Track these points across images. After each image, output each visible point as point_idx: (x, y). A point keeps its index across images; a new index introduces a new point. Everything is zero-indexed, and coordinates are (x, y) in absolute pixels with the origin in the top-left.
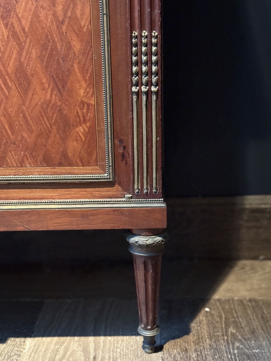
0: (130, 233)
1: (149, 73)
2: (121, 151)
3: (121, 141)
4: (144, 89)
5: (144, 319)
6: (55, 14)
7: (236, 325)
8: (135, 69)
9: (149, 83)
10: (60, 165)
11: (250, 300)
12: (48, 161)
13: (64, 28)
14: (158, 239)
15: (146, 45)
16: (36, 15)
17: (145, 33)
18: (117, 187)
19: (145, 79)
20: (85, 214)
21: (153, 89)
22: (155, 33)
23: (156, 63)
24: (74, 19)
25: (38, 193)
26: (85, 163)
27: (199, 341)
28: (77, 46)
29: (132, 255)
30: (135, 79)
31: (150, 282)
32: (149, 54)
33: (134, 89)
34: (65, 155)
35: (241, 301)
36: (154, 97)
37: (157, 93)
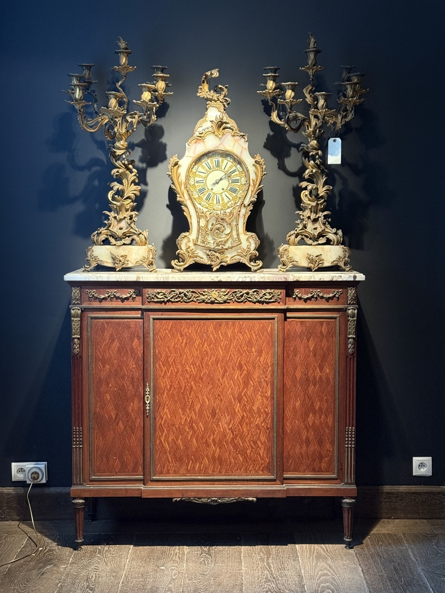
0: (343, 498)
1: (351, 441)
2: (341, 467)
3: (341, 464)
4: (350, 446)
5: (347, 534)
6: (320, 421)
7: (382, 541)
8: (347, 439)
9: (351, 444)
10: (318, 471)
11: (388, 534)
12: (314, 470)
13: (323, 425)
14: (354, 500)
15: (351, 432)
16: (314, 421)
17: (350, 428)
18: (339, 480)
19: (350, 442)
20: (326, 490)
21: (353, 446)
22: (353, 428)
23: (354, 435)
24: (327, 423)
25: (309, 482)
26: (327, 471)
27: (367, 546)
28: (327, 431)
29: (342, 507)
30: (346, 442)
31: (350, 518)
32: (351, 434)
33: (346, 446)
34: (320, 468)
35: (384, 534)
36: (353, 449)
37: (354, 447)
